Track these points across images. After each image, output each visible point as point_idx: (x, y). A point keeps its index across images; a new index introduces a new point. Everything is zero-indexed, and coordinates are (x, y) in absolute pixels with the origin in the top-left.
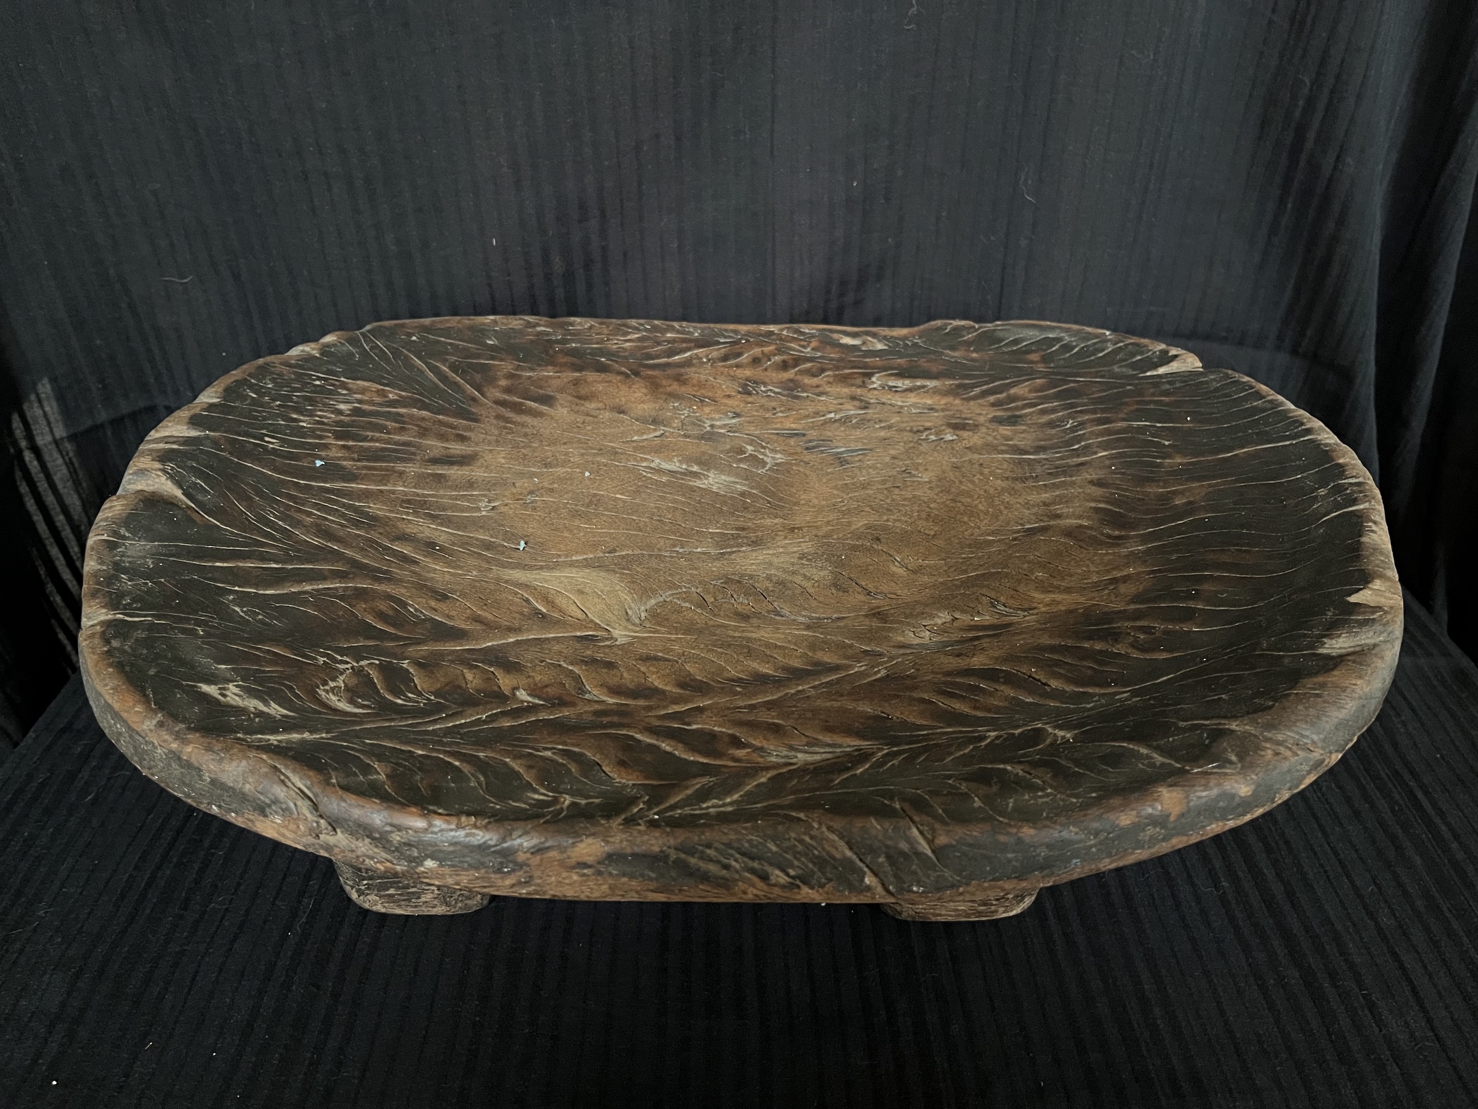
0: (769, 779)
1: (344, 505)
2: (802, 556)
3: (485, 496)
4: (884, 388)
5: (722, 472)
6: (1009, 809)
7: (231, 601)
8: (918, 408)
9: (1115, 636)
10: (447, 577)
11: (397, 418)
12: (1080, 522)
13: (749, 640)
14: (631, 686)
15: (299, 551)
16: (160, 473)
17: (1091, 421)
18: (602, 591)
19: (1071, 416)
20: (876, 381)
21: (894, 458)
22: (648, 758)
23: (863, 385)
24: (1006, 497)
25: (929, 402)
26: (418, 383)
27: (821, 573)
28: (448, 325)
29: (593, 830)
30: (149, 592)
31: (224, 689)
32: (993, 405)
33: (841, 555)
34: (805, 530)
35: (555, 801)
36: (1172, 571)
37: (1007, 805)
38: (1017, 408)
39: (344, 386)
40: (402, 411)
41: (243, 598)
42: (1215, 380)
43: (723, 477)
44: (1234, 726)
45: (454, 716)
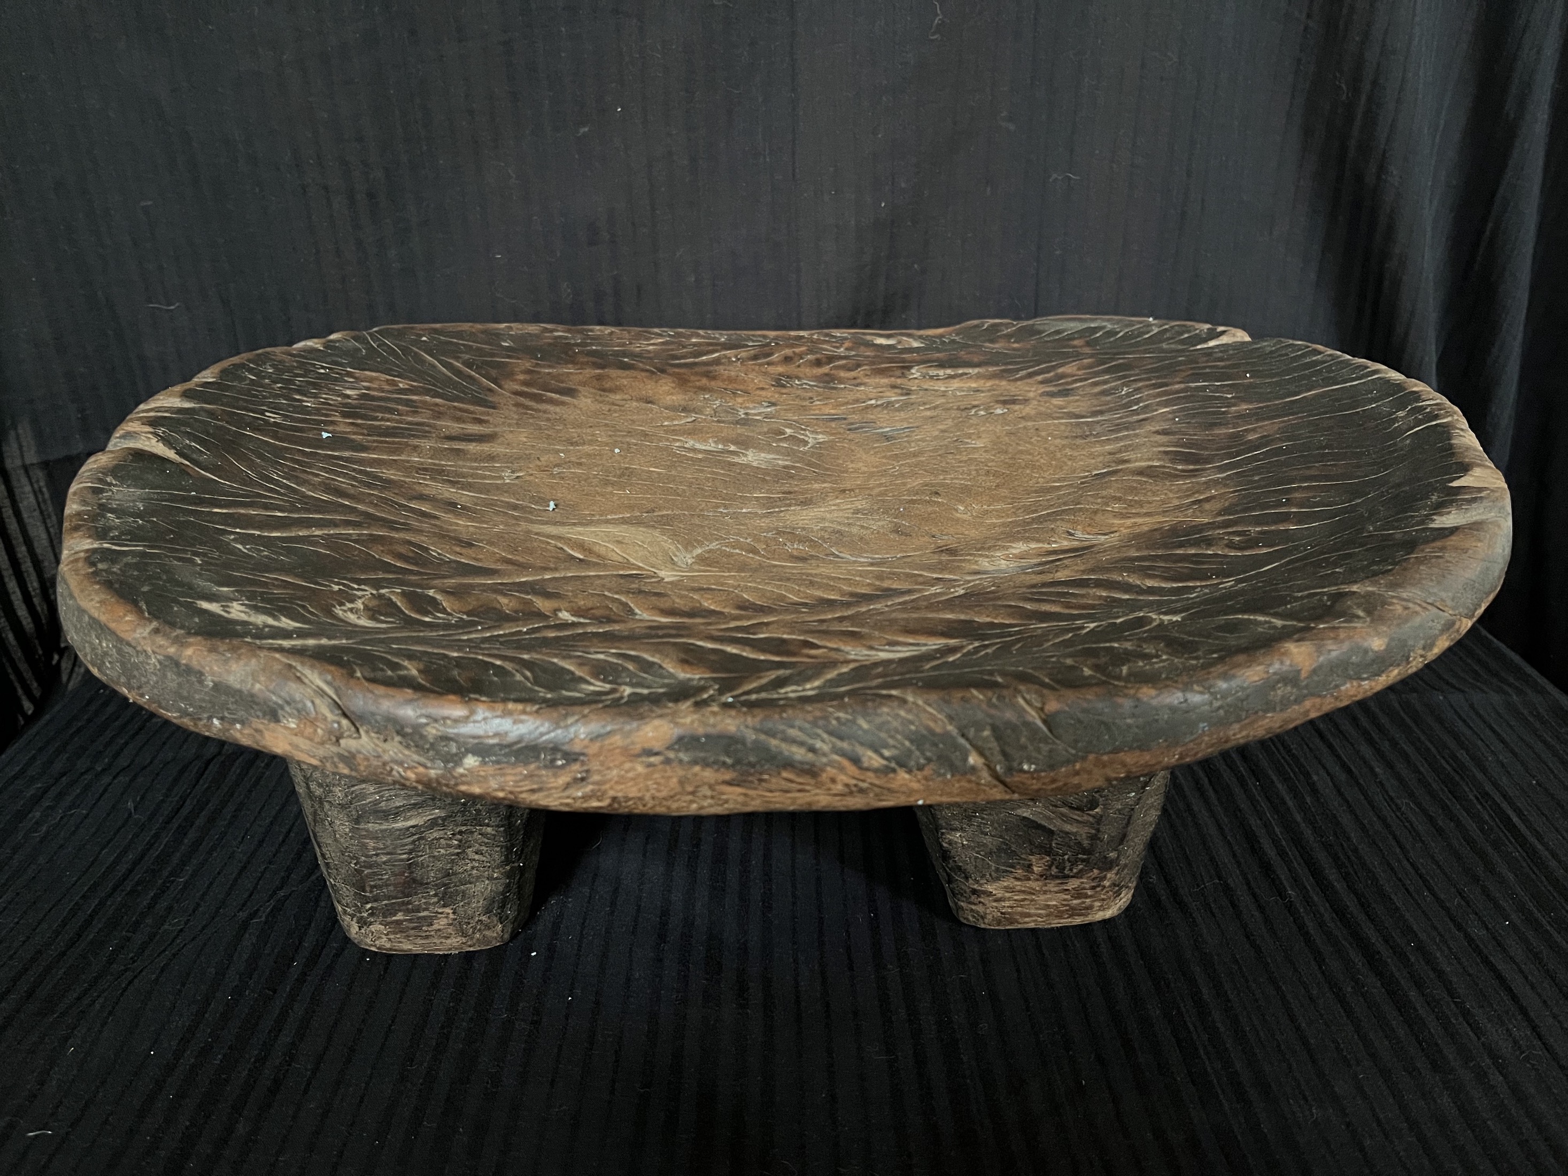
0: (850, 670)
1: (354, 470)
2: (857, 511)
3: (508, 467)
4: (924, 377)
5: (762, 450)
6: (1124, 675)
7: (233, 540)
8: (963, 391)
9: (1209, 542)
10: (471, 529)
11: (408, 403)
12: (1151, 463)
13: (809, 575)
14: (686, 609)
15: (306, 503)
16: (150, 436)
17: (1147, 386)
18: (642, 542)
19: (1124, 385)
20: (915, 372)
21: (943, 431)
22: (713, 657)
23: (903, 376)
24: (1068, 452)
25: (974, 385)
26: (431, 376)
27: (881, 523)
28: (459, 329)
29: (659, 711)
30: (140, 527)
31: (228, 606)
32: (1042, 382)
33: (898, 509)
34: (857, 491)
35: (614, 691)
36: (1256, 488)
37: (1121, 671)
38: (1067, 383)
39: (350, 374)
40: (415, 397)
41: (244, 539)
42: (1268, 346)
43: (763, 455)
44: (1355, 588)
45: (489, 628)
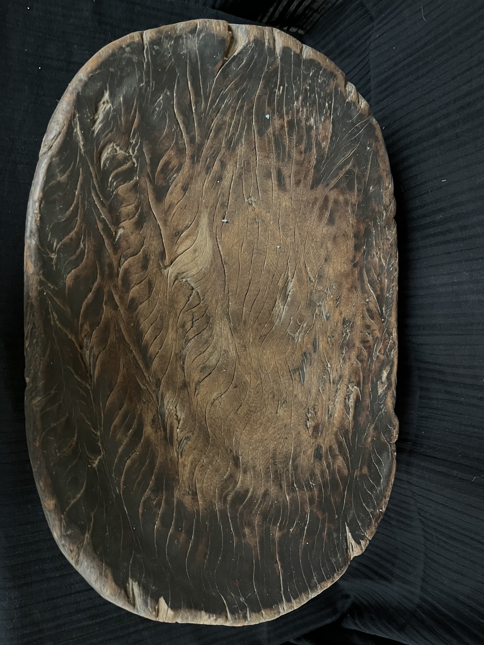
0: (71, 339)
1: (241, 134)
2: (226, 351)
3: (259, 199)
4: (348, 392)
5: (287, 312)
6: (49, 437)
7: (166, 94)
8: (332, 409)
10: (199, 189)
11: (308, 148)
12: (240, 482)
13: (167, 328)
14: (131, 278)
15: (206, 118)
17: (313, 495)
18: (197, 260)
19: (319, 485)
20: (354, 389)
21: (296, 396)
22: (83, 289)
23: (350, 382)
24: (261, 449)
25: (336, 415)
26: (335, 156)
27: (214, 360)
28: (380, 164)
29: (37, 268)
30: (164, 56)
31: (108, 102)
34: (245, 353)
35: (52, 252)
36: (198, 521)
37: (51, 437)
38: (327, 458)
39: (327, 118)
40: (314, 150)
41: (169, 99)
43: (284, 313)
44: (87, 536)
45: (102, 203)
